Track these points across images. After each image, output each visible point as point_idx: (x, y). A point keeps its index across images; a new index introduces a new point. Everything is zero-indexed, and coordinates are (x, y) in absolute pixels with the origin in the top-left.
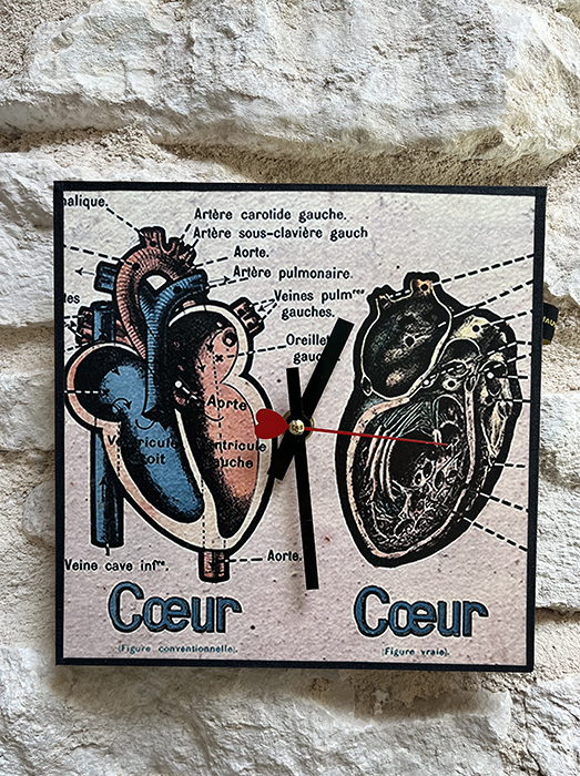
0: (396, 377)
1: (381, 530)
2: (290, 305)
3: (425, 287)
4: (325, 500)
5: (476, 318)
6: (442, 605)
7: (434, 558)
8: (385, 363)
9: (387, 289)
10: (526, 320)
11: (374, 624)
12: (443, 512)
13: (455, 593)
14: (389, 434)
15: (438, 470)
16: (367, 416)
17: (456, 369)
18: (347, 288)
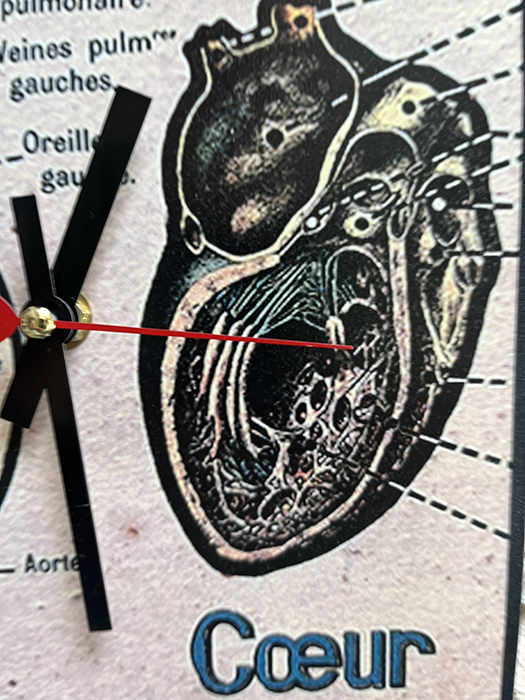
0: (249, 214)
1: (233, 511)
2: (25, 70)
3: (301, 21)
4: (125, 460)
5: (408, 85)
6: (353, 639)
7: (335, 557)
8: (226, 187)
9: (223, 28)
10: (509, 87)
11: (228, 674)
12: (350, 474)
13: (375, 617)
14: (241, 330)
15: (338, 396)
16: (197, 296)
17: (370, 193)
18: (140, 27)
